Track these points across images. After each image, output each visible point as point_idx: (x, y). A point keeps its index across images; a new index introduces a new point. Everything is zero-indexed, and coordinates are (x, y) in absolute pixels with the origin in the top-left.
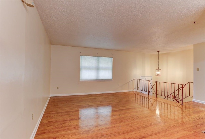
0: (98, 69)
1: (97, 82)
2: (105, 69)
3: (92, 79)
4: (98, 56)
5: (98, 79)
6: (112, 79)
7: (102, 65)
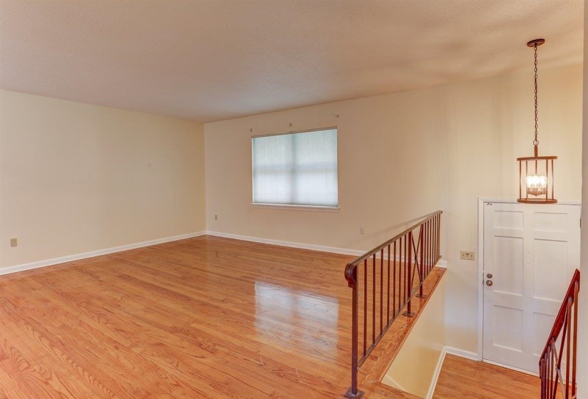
0: (293, 171)
1: (293, 212)
2: (314, 170)
3: (279, 201)
4: (291, 133)
5: (294, 202)
6: (337, 206)
7: (305, 158)
